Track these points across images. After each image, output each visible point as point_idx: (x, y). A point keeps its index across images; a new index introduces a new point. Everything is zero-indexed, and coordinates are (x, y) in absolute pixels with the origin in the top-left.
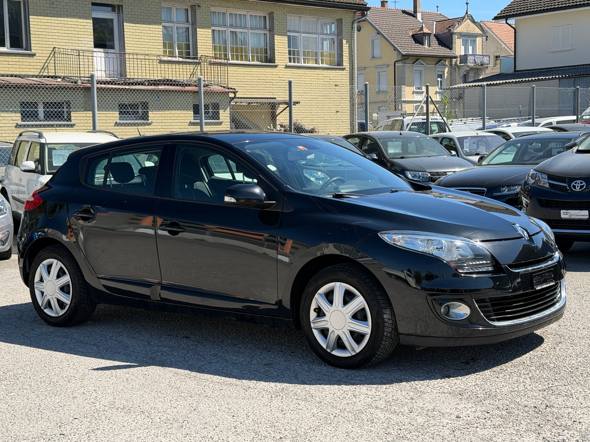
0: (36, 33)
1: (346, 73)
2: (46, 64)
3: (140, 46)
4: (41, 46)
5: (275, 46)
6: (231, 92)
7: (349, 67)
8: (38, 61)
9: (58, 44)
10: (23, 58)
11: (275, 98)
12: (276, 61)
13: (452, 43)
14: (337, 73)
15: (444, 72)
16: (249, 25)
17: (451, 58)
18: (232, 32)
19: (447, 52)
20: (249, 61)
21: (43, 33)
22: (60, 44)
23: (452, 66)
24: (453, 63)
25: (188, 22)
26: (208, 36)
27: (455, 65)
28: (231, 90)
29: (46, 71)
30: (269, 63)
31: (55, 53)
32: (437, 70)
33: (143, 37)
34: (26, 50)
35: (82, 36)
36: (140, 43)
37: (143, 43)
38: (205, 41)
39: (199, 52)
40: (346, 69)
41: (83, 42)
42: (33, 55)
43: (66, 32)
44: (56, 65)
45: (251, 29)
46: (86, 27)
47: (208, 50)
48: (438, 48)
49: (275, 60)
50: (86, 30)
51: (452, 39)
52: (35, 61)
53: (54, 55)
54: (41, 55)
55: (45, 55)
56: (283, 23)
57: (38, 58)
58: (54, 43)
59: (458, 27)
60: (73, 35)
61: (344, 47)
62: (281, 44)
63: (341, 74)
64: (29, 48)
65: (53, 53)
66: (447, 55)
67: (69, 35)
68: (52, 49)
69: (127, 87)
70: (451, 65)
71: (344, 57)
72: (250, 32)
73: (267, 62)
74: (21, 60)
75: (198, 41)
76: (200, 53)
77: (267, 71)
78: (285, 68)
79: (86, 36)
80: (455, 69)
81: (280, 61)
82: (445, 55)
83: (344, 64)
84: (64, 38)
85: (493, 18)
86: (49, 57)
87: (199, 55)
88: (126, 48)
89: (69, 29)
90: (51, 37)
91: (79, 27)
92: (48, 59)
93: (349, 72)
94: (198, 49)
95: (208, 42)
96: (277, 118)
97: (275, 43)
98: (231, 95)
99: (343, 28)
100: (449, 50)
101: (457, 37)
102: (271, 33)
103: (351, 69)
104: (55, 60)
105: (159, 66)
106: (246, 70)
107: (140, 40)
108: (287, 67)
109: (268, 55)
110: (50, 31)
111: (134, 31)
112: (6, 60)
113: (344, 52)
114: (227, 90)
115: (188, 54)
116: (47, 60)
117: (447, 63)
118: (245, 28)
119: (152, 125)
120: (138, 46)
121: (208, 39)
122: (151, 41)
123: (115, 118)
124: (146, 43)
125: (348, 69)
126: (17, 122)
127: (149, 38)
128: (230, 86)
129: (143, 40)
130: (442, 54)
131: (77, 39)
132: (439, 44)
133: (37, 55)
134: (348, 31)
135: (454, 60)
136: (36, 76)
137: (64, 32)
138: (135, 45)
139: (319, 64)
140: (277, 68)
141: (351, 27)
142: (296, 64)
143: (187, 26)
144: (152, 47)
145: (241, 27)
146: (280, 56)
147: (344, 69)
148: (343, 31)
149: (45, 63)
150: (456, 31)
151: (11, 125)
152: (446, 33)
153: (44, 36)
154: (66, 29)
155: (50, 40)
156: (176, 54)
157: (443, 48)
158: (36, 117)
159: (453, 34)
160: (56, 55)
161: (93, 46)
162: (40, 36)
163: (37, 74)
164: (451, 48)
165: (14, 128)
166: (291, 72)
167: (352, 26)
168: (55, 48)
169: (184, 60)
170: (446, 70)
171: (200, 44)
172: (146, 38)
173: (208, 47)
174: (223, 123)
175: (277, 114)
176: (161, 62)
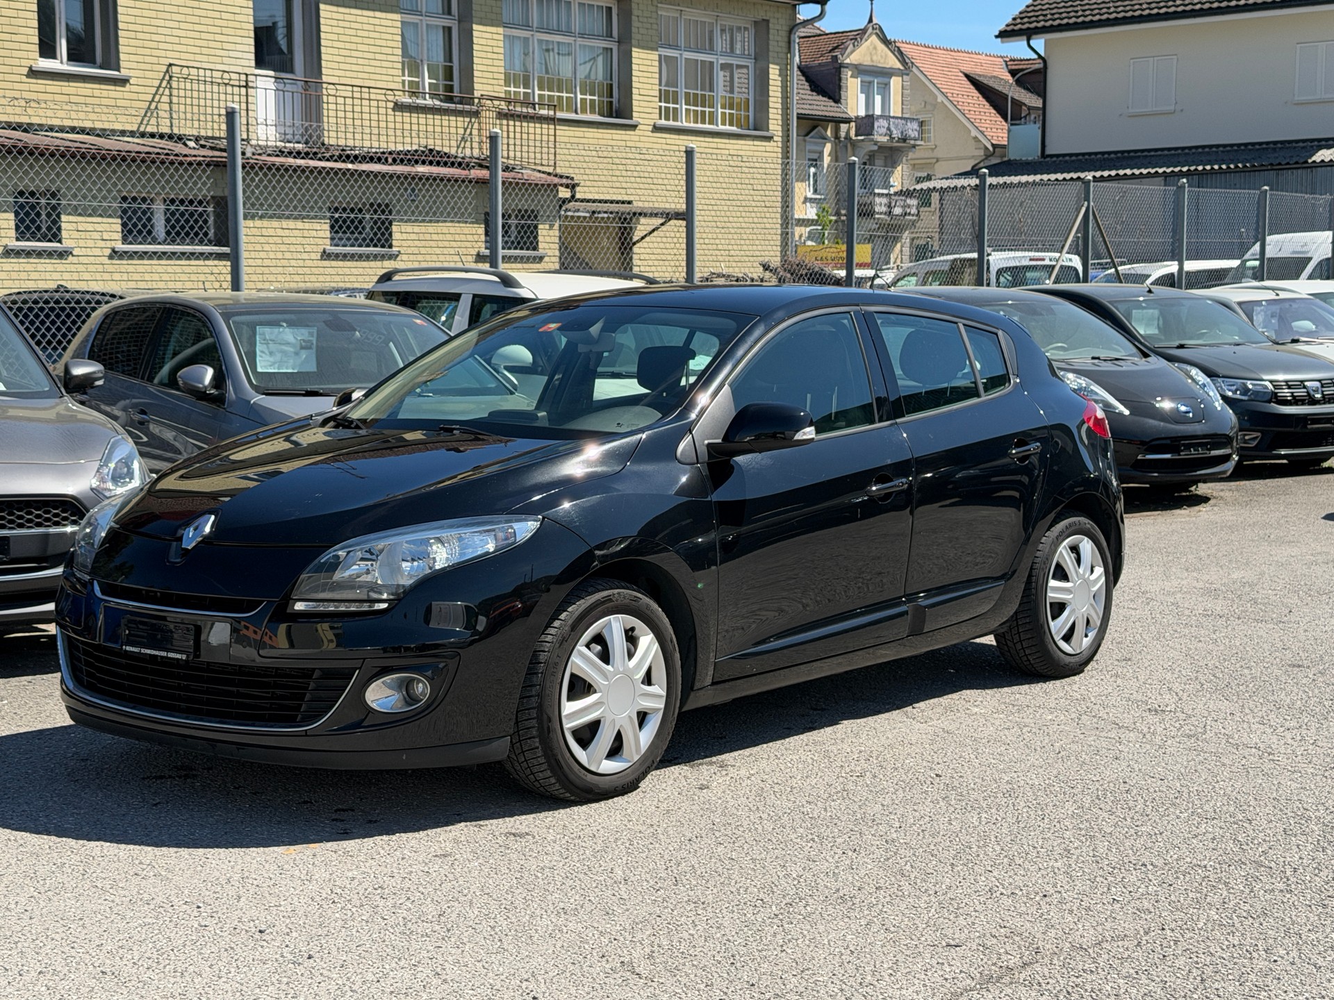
0: (131, 27)
1: (775, 148)
2: (154, 105)
3: (354, 68)
4: (140, 59)
5: (634, 79)
6: (562, 185)
7: (780, 134)
8: (135, 96)
9: (177, 55)
10: (103, 87)
11: (629, 202)
12: (635, 114)
13: (840, 87)
14: (755, 148)
15: (821, 153)
16: (576, 26)
17: (838, 122)
18: (540, 41)
19: (829, 109)
20: (576, 113)
21: (146, 29)
22: (183, 56)
23: (840, 141)
24: (843, 134)
25: (449, 13)
26: (496, 50)
27: (845, 138)
28: (564, 181)
29: (153, 121)
30: (617, 117)
31: (171, 77)
32: (808, 148)
33: (360, 47)
34: (101, 68)
35: (231, 39)
36: (354, 60)
37: (360, 61)
38: (490, 62)
39: (476, 86)
40: (775, 139)
41: (231, 54)
42: (124, 82)
43: (197, 27)
44: (175, 107)
45: (582, 35)
46: (238, 17)
47: (495, 82)
48: (810, 97)
49: (632, 111)
50: (237, 25)
51: (840, 79)
52: (127, 95)
53: (168, 82)
54: (141, 82)
55: (149, 82)
56: (649, 26)
57: (134, 88)
58: (169, 54)
59: (852, 52)
60: (211, 37)
61: (771, 88)
62: (645, 74)
63: (763, 149)
64: (111, 60)
65: (167, 77)
66: (831, 114)
67: (204, 36)
68: (164, 68)
69: (350, 166)
70: (837, 137)
71: (771, 110)
72: (578, 43)
73: (610, 116)
74: (97, 93)
75: (476, 60)
76: (480, 89)
77: (615, 137)
78: (652, 132)
79: (239, 40)
80: (846, 147)
81: (642, 115)
82: (827, 114)
83: (771, 127)
84: (191, 42)
85: (997, 33)
86: (160, 86)
87: (477, 94)
88: (324, 71)
89: (203, 21)
90: (162, 38)
91: (224, 16)
92: (156, 93)
93: (780, 144)
94: (475, 79)
95: (496, 62)
96: (635, 249)
97: (634, 73)
98: (564, 193)
99: (771, 43)
100: (833, 104)
101: (850, 73)
102: (623, 47)
103: (785, 139)
104: (171, 95)
105: (391, 118)
106: (571, 134)
107: (354, 54)
108: (657, 129)
109: (615, 100)
110: (161, 23)
111: (341, 31)
112: (66, 90)
113: (771, 99)
114: (556, 180)
115: (450, 88)
116: (154, 95)
117: (829, 133)
118: (568, 33)
119: (399, 258)
120: (347, 67)
121: (495, 56)
122: (378, 56)
123: (320, 241)
124: (366, 62)
125: (780, 139)
126: (113, 244)
127: (373, 49)
128: (559, 171)
129: (360, 54)
130: (820, 113)
131: (218, 45)
132: (812, 90)
133: (131, 81)
134: (779, 49)
135: (844, 127)
136: (132, 134)
137: (190, 27)
138: (342, 66)
139: (717, 125)
140: (637, 132)
141: (786, 40)
142: (671, 123)
143: (447, 23)
144: (378, 70)
145: (559, 31)
146: (643, 104)
147: (769, 138)
148: (771, 48)
149: (151, 103)
150: (848, 61)
151: (98, 252)
152: (826, 64)
153: (147, 36)
154: (196, 20)
155: (162, 46)
156: (424, 88)
157: (820, 98)
158: (149, 232)
159: (841, 66)
160: (174, 85)
161: (253, 63)
162: (140, 36)
163: (135, 128)
164: (837, 100)
165: (106, 260)
166: (664, 141)
167: (789, 38)
168: (171, 65)
169: (445, 105)
170: (828, 148)
171: (480, 67)
172: (365, 48)
173: (496, 76)
174: (546, 259)
175: (635, 239)
176: (399, 107)
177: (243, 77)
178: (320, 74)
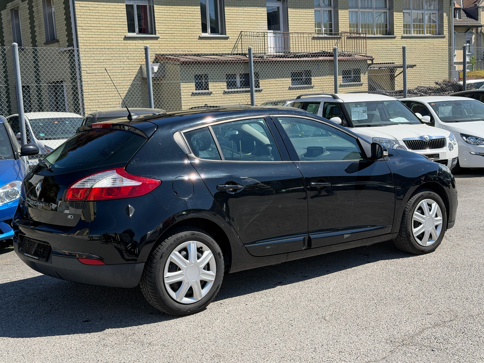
0: (229, 21)
1: (446, 40)
2: (236, 44)
3: (299, 27)
4: (232, 30)
5: (394, 21)
6: (369, 59)
7: (448, 35)
8: (231, 42)
9: (243, 28)
10: (221, 40)
11: (394, 63)
12: (395, 33)
13: (478, 15)
14: (439, 41)
15: (471, 38)
16: (374, 6)
17: (477, 27)
18: (362, 12)
19: (474, 23)
20: (374, 34)
21: (234, 21)
22: (245, 28)
23: (478, 34)
24: (479, 31)
25: (331, 6)
26: (346, 16)
27: (480, 32)
28: (369, 58)
29: (236, 50)
30: (389, 35)
31: (242, 35)
32: (466, 37)
33: (301, 20)
34: (221, 34)
35: (260, 21)
36: (299, 24)
37: (301, 25)
38: (344, 21)
39: (340, 29)
40: (446, 37)
41: (260, 26)
42: (227, 38)
43: (249, 19)
44: (243, 45)
45: (376, 8)
46: (262, 14)
47: (346, 27)
48: (467, 19)
49: (394, 32)
50: (262, 17)
51: (478, 12)
52: (228, 42)
53: (241, 37)
54: (233, 38)
55: (235, 38)
56: (400, 3)
57: (230, 40)
58: (241, 28)
59: (482, 2)
60: (254, 21)
61: (444, 20)
62: (398, 19)
63: (442, 41)
64: (224, 32)
65: (240, 36)
66: (475, 25)
67: (252, 21)
68: (239, 33)
69: (297, 59)
70: (477, 32)
71: (444, 27)
72: (375, 11)
73: (386, 34)
74: (219, 42)
75: (339, 20)
76: (341, 30)
77: (388, 41)
78: (401, 39)
79: (262, 21)
80: (481, 35)
81: (397, 33)
82: (473, 24)
83: (444, 33)
84: (248, 24)
86: (238, 39)
87: (340, 32)
88: (290, 29)
89: (251, 16)
90: (239, 23)
91: (258, 14)
92: (237, 41)
93: (448, 39)
94: (339, 27)
95: (346, 21)
96: (396, 79)
97: (394, 19)
98: (369, 62)
99: (444, 4)
100: (475, 21)
101: (481, 10)
102: (390, 11)
103: (450, 37)
104: (242, 41)
105: (310, 42)
106: (373, 42)
107: (299, 22)
108: (403, 37)
109: (388, 29)
110: (238, 19)
111: (295, 15)
112: (210, 42)
113: (444, 24)
114: (366, 58)
115: (331, 31)
116: (236, 42)
117: (474, 31)
118: (372, 8)
119: (314, 88)
120: (297, 27)
121: (346, 18)
122: (307, 22)
123: (289, 84)
124: (303, 25)
125: (448, 37)
126: (224, 89)
127: (305, 20)
128: (368, 55)
129: (301, 22)
130: (470, 24)
131: (256, 24)
132: (467, 17)
133: (230, 38)
134: (447, 6)
135: (479, 29)
136: (231, 54)
137: (247, 19)
138: (295, 27)
139: (425, 34)
140: (396, 39)
142: (408, 35)
143: (330, 9)
144: (307, 27)
145: (368, 8)
146: (397, 29)
147: (444, 37)
148: (444, 6)
149: (235, 44)
150: (480, 5)
151: (220, 92)
152: (473, 7)
153: (234, 23)
154: (249, 16)
155: (239, 26)
156: (323, 32)
157: (471, 19)
158: (236, 86)
159: (478, 7)
160: (243, 38)
161: (267, 29)
162: (232, 23)
163: (230, 52)
164: (477, 19)
165: (222, 95)
166: (405, 41)
167: (451, 2)
168: (241, 32)
169: (331, 36)
170: (474, 37)
171: (341, 23)
172: (303, 20)
173: (346, 25)
174: (364, 85)
176: (314, 38)
177: (263, 33)
178: (288, 30)
